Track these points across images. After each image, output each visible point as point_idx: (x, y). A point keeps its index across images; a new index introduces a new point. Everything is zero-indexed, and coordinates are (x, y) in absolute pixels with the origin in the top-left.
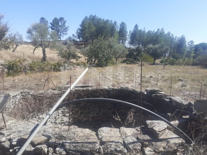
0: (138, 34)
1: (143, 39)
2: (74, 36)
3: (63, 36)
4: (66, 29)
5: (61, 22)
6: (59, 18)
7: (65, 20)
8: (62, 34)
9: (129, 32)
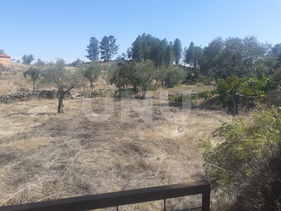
0: (194, 52)
1: (199, 57)
2: (124, 55)
3: (113, 56)
4: (116, 48)
5: (111, 41)
6: (108, 37)
7: (115, 38)
8: (112, 54)
9: (183, 49)
